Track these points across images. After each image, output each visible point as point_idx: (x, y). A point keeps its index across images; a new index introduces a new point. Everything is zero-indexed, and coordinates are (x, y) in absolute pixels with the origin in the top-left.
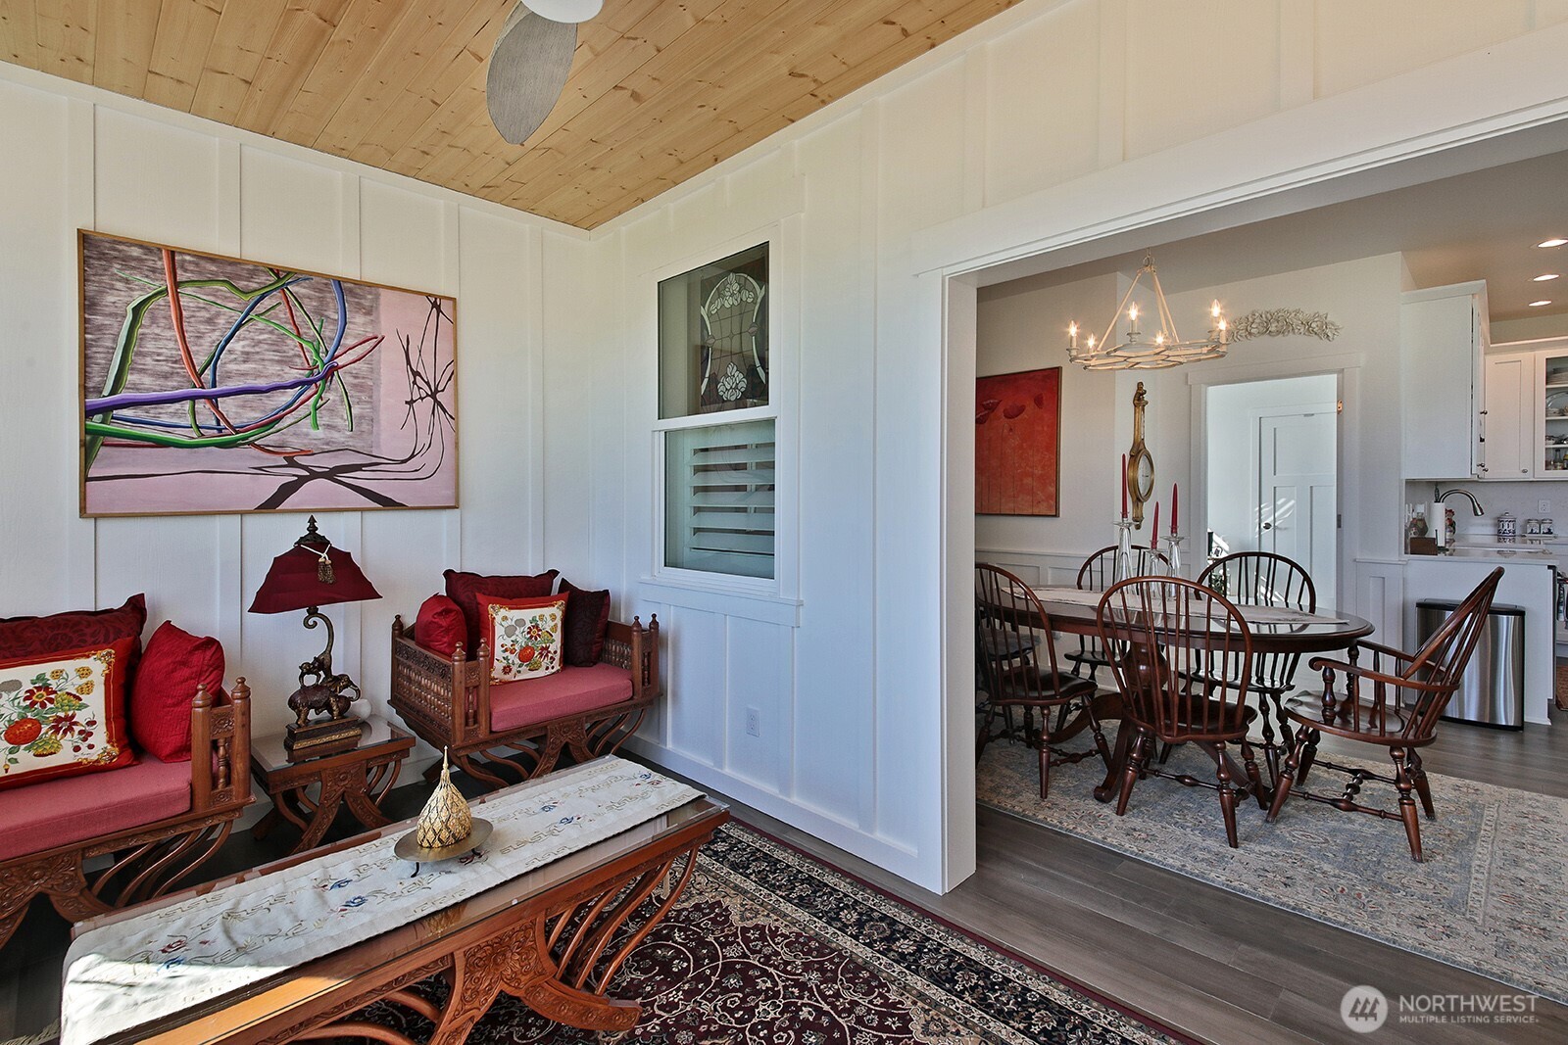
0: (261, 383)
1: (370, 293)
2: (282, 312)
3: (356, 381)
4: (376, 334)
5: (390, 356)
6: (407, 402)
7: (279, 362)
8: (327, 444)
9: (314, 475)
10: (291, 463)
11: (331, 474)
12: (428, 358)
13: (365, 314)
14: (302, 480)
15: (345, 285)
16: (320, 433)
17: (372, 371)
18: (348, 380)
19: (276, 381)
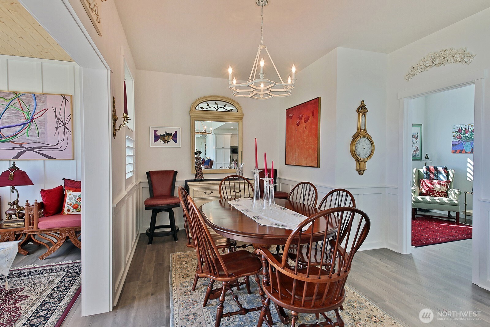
0: (13, 124)
1: (44, 96)
2: (18, 105)
3: (40, 122)
4: (46, 108)
5: (50, 114)
6: (56, 128)
7: (17, 118)
8: (31, 141)
9: (28, 150)
10: (21, 146)
11: (33, 149)
12: (63, 114)
13: (42, 103)
14: (24, 151)
15: (36, 95)
16: (29, 138)
17: (44, 119)
18: (37, 122)
19: (17, 124)
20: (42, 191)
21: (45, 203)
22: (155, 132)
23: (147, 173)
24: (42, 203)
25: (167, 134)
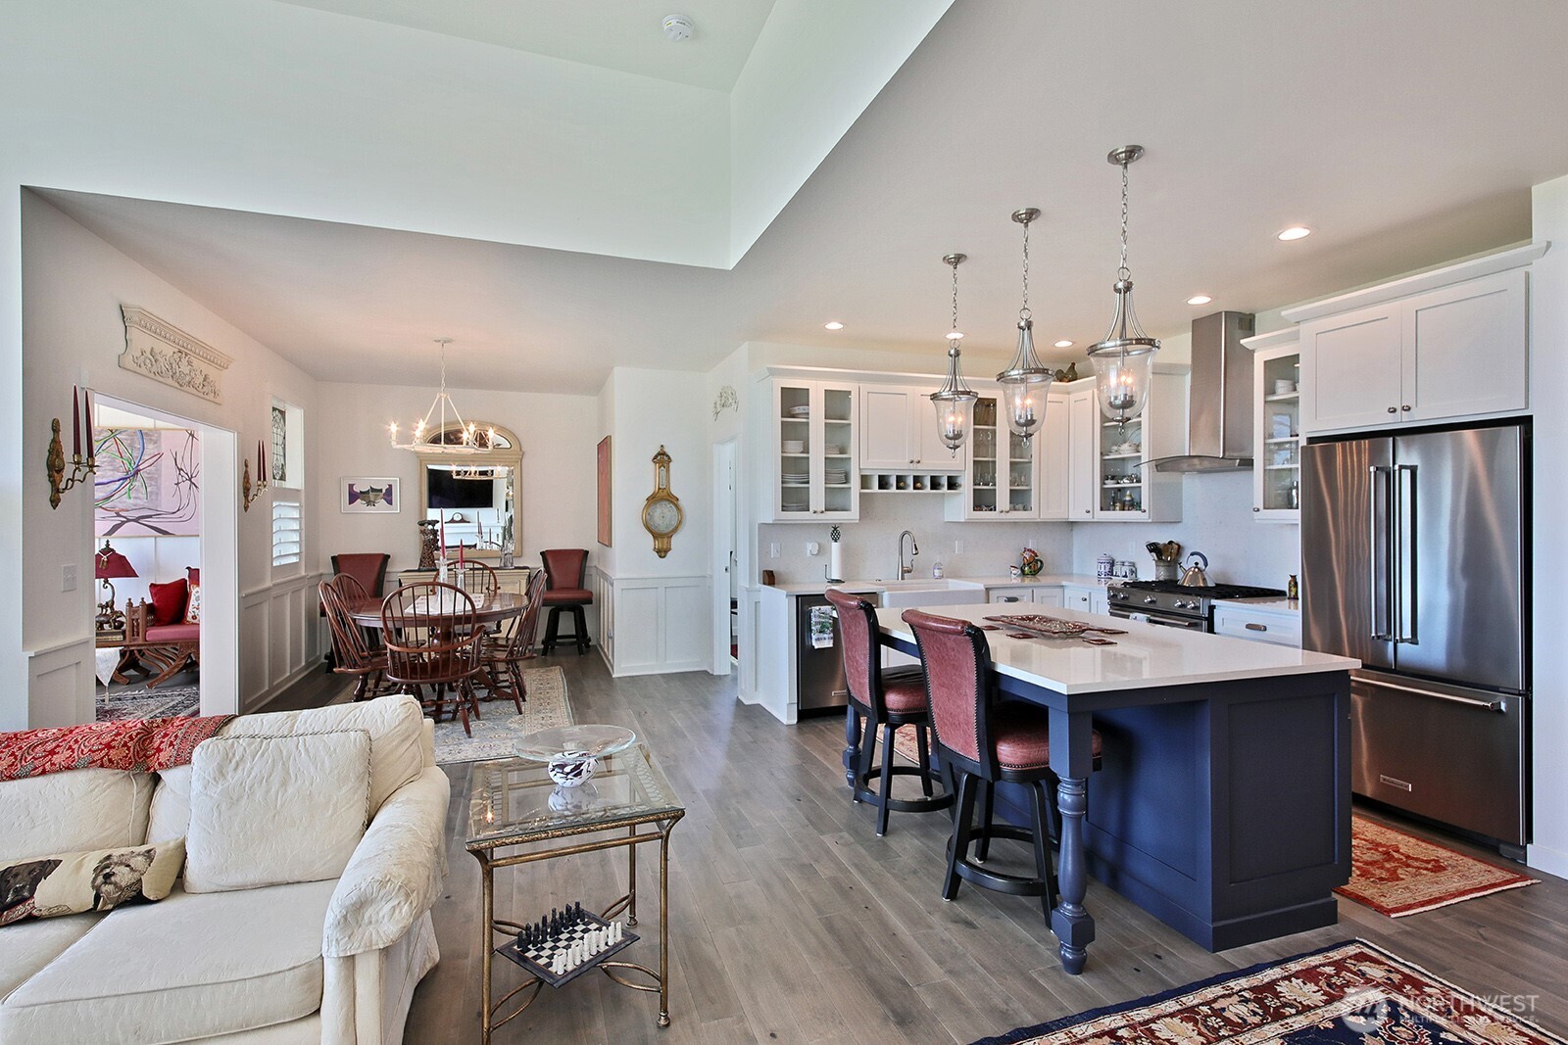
0: (105, 480)
1: (156, 433)
2: (114, 448)
3: (149, 476)
4: (159, 452)
5: (167, 463)
6: (175, 484)
7: (113, 470)
8: (135, 506)
9: (129, 520)
10: (118, 515)
11: (137, 520)
12: (187, 461)
13: (153, 443)
14: (123, 523)
15: (143, 432)
16: (132, 501)
17: (157, 470)
18: (145, 475)
19: (112, 479)
20: (153, 586)
21: (156, 604)
22: (351, 486)
23: (334, 559)
24: (150, 606)
25: (373, 490)
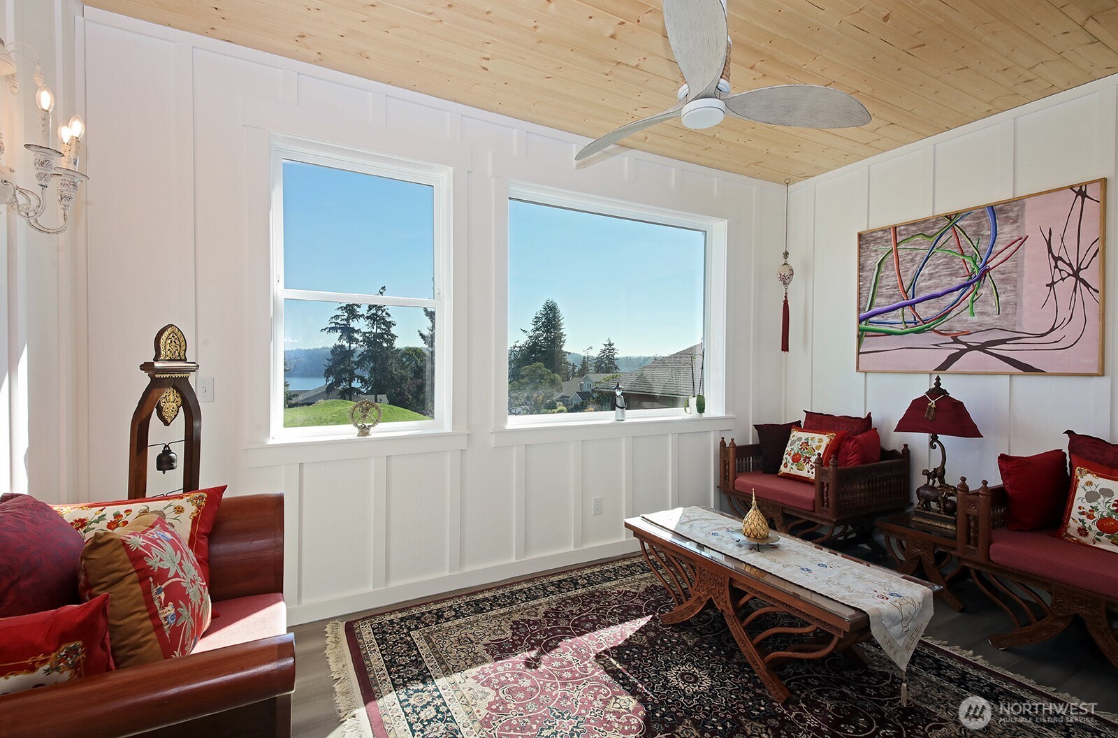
0: (939, 291)
1: (1016, 206)
2: (953, 242)
3: (1003, 276)
4: (1020, 236)
5: (1034, 252)
6: (1047, 285)
7: (949, 275)
8: (980, 326)
9: (970, 348)
10: (956, 341)
11: (982, 347)
12: (1071, 243)
13: (1012, 223)
14: (962, 352)
15: (997, 207)
16: (976, 319)
17: (1016, 266)
18: (997, 276)
19: (948, 288)
20: (1003, 458)
21: (1009, 491)
24: (997, 491)
